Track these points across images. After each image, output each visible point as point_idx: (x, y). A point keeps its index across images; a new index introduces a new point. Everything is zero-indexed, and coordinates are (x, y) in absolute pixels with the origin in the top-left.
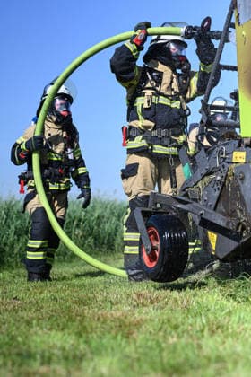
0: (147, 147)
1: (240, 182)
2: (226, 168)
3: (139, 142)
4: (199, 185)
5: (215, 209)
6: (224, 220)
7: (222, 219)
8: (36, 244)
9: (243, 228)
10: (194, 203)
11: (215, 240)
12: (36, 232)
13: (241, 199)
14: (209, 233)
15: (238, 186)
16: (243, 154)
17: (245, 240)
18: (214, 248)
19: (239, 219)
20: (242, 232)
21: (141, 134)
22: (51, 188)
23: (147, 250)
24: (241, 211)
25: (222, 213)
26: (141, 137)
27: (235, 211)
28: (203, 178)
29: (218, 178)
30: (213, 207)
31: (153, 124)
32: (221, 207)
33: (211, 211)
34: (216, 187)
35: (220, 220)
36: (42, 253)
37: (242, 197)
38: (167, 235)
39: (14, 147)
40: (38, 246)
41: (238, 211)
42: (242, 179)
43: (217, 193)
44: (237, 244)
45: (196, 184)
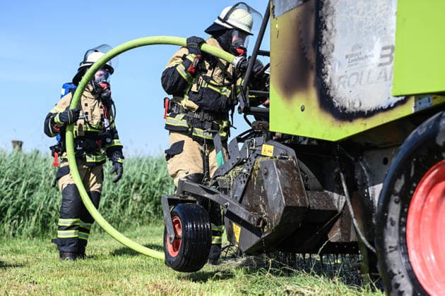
0: (188, 129)
1: (264, 178)
2: (252, 162)
3: (179, 121)
4: (230, 173)
5: (240, 202)
6: (247, 214)
7: (245, 213)
8: (68, 222)
9: (265, 224)
10: (221, 195)
11: (239, 233)
12: (66, 210)
13: (264, 195)
14: (234, 224)
15: (262, 181)
16: (271, 148)
17: (266, 235)
18: (238, 241)
19: (262, 214)
20: (263, 227)
21: (183, 112)
22: (88, 161)
23: (171, 239)
24: (264, 206)
25: (246, 206)
26: (182, 116)
27: (258, 206)
28: (234, 167)
29: (245, 171)
30: (239, 199)
31: (196, 107)
32: (246, 200)
33: (237, 204)
34: (242, 180)
35: (242, 213)
36: (73, 231)
37: (265, 192)
38: (190, 226)
39: (48, 118)
40: (69, 225)
41: (261, 206)
42: (266, 174)
43: (243, 186)
44: (259, 238)
45: (227, 173)
